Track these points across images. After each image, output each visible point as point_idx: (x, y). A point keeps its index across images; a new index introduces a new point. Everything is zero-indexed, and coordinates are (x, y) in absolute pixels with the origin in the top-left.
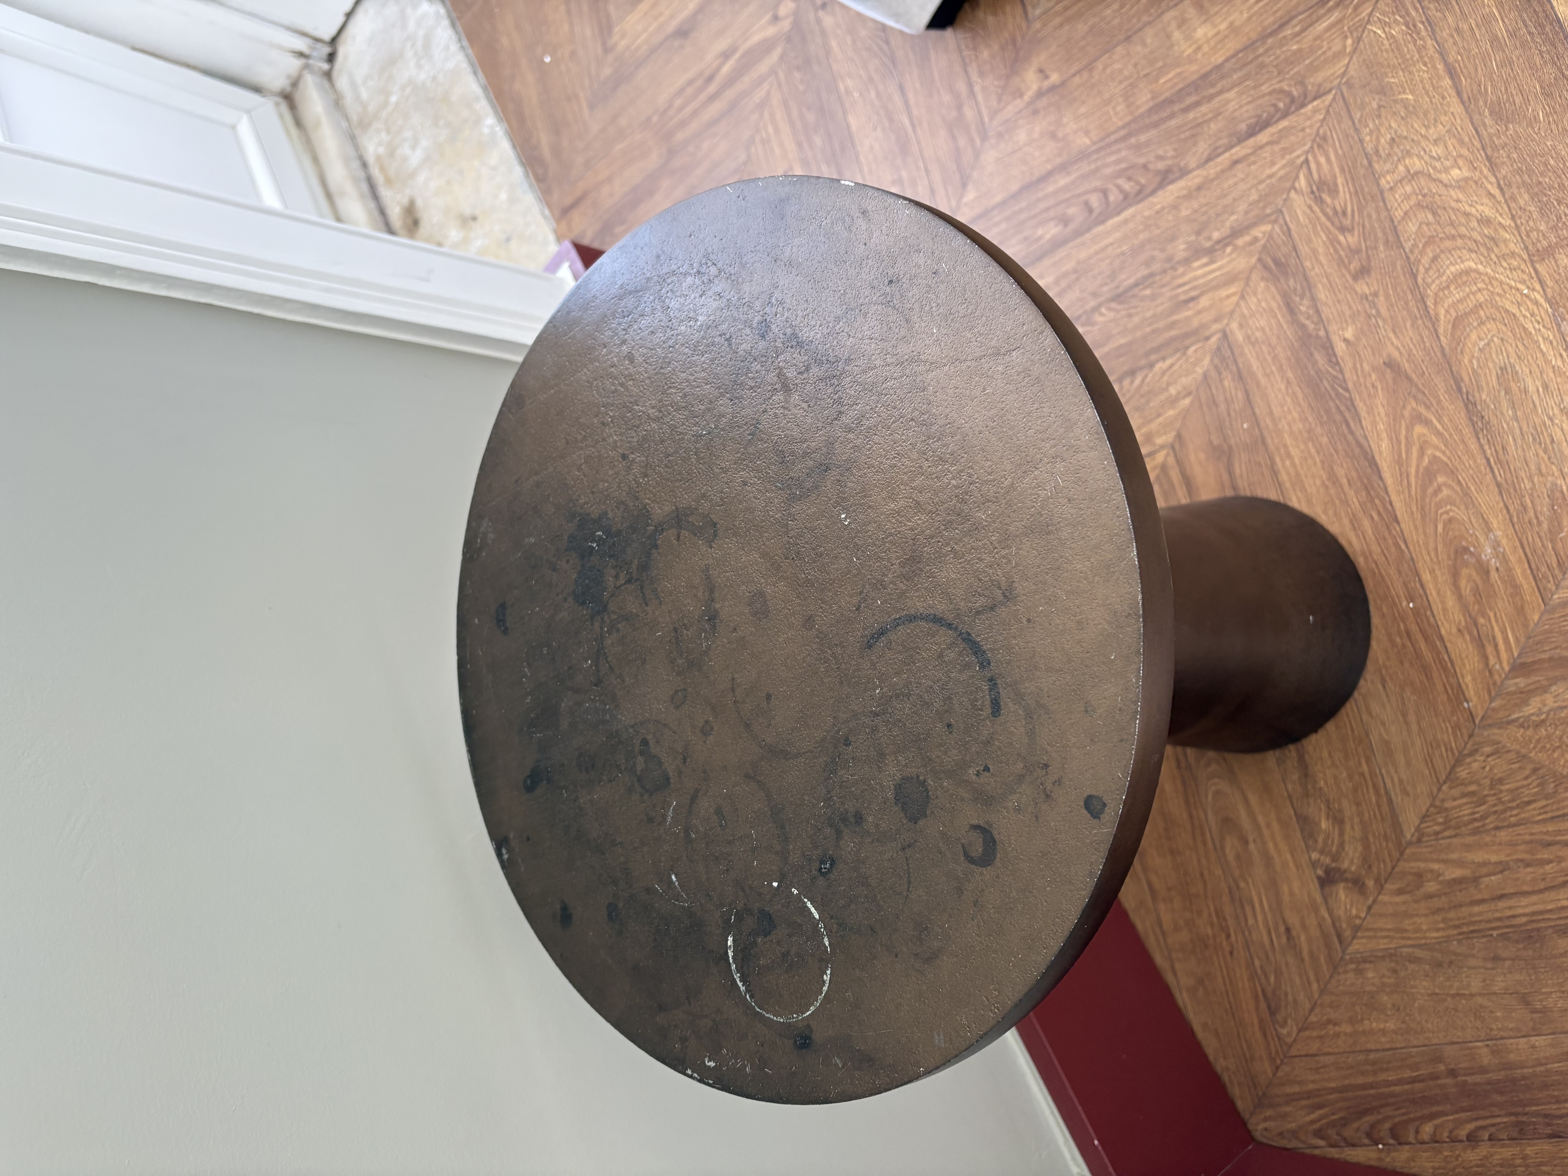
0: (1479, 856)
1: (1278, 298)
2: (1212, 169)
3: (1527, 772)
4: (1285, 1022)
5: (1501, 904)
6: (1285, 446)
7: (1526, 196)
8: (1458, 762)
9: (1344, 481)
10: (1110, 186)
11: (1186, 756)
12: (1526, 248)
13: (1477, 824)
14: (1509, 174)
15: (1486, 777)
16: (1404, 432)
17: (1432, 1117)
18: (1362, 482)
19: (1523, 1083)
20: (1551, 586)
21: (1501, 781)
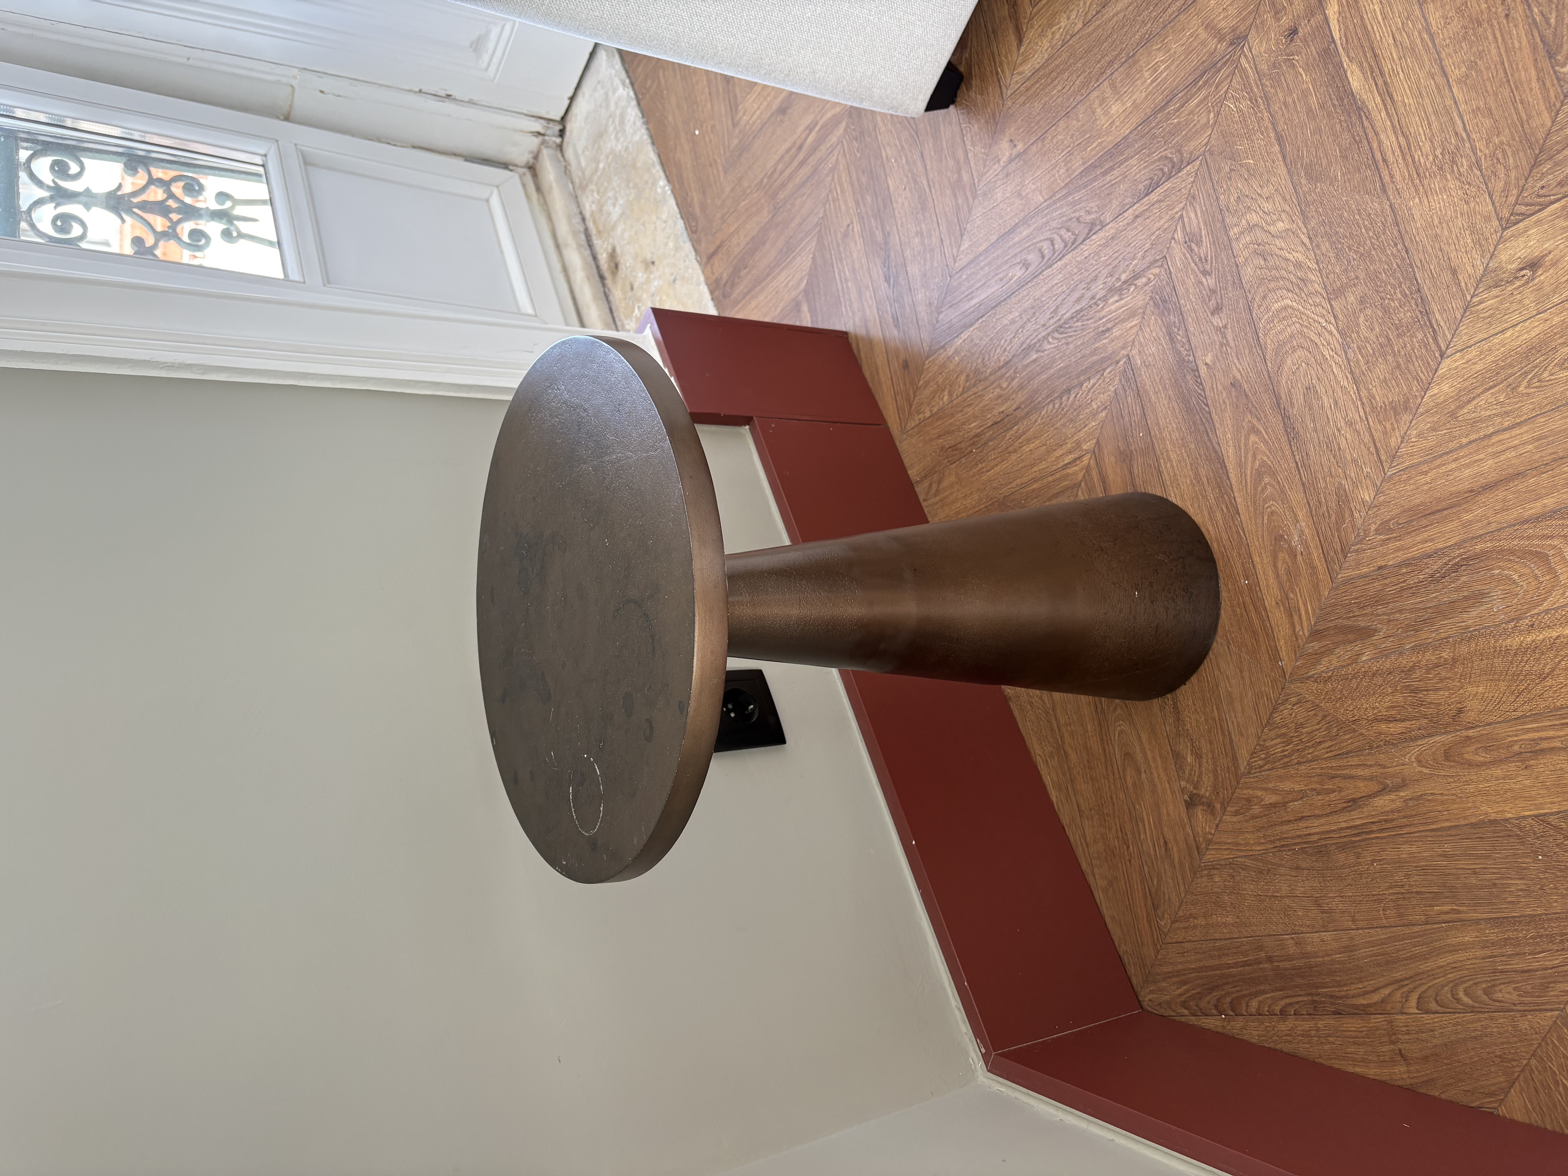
0: (1287, 786)
1: (1164, 329)
2: (1121, 223)
3: (1319, 718)
4: (1163, 916)
5: (1302, 824)
6: (1167, 451)
7: (1327, 244)
8: (1275, 709)
9: (1205, 480)
10: (1055, 236)
11: (1101, 703)
12: (1325, 287)
13: (1286, 760)
14: (1316, 226)
15: (1292, 722)
16: (1243, 441)
17: (1257, 994)
18: (1217, 481)
19: (1316, 969)
20: (1336, 567)
21: (1302, 725)
